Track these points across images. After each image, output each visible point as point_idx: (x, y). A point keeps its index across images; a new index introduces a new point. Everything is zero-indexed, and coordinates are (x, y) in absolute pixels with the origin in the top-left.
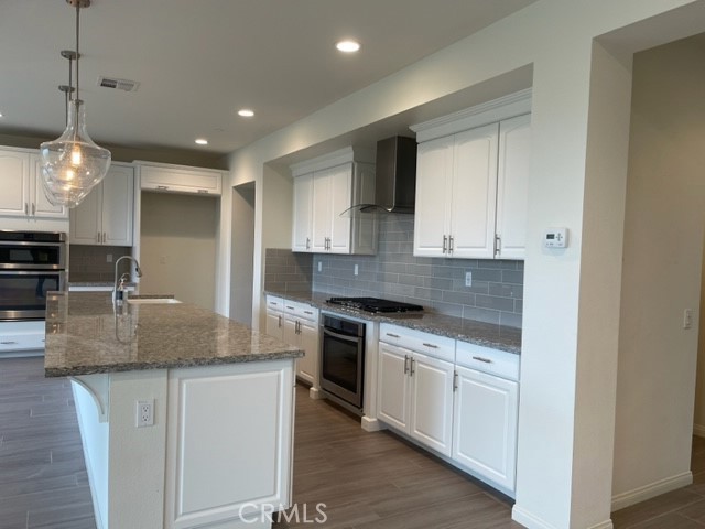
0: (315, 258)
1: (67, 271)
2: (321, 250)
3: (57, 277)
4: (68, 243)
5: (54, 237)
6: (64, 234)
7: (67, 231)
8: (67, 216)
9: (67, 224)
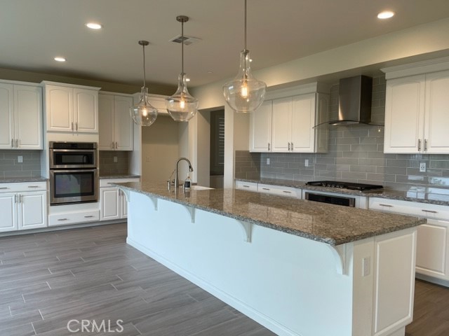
0: (262, 156)
1: (98, 168)
2: (266, 150)
3: (93, 172)
4: (98, 149)
5: (90, 146)
6: (96, 143)
7: (98, 142)
8: (97, 132)
9: (98, 136)
